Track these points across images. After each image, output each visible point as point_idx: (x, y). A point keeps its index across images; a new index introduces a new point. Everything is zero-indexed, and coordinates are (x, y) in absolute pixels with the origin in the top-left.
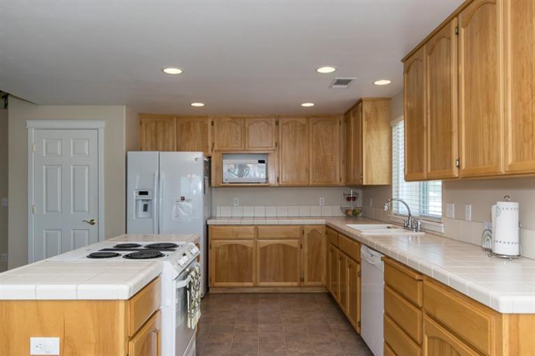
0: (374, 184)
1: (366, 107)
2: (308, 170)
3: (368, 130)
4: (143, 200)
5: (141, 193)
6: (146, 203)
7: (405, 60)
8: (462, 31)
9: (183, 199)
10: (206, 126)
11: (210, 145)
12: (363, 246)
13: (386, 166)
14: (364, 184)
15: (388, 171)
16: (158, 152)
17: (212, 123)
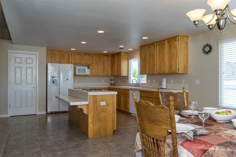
0: (124, 75)
1: (122, 54)
2: (101, 71)
3: (123, 61)
4: (53, 80)
5: (53, 77)
6: (53, 81)
7: (140, 47)
8: (158, 46)
9: (67, 79)
10: (69, 55)
11: (71, 61)
12: (130, 90)
13: (127, 71)
14: (122, 75)
15: (127, 72)
16: (59, 64)
17: (72, 55)
